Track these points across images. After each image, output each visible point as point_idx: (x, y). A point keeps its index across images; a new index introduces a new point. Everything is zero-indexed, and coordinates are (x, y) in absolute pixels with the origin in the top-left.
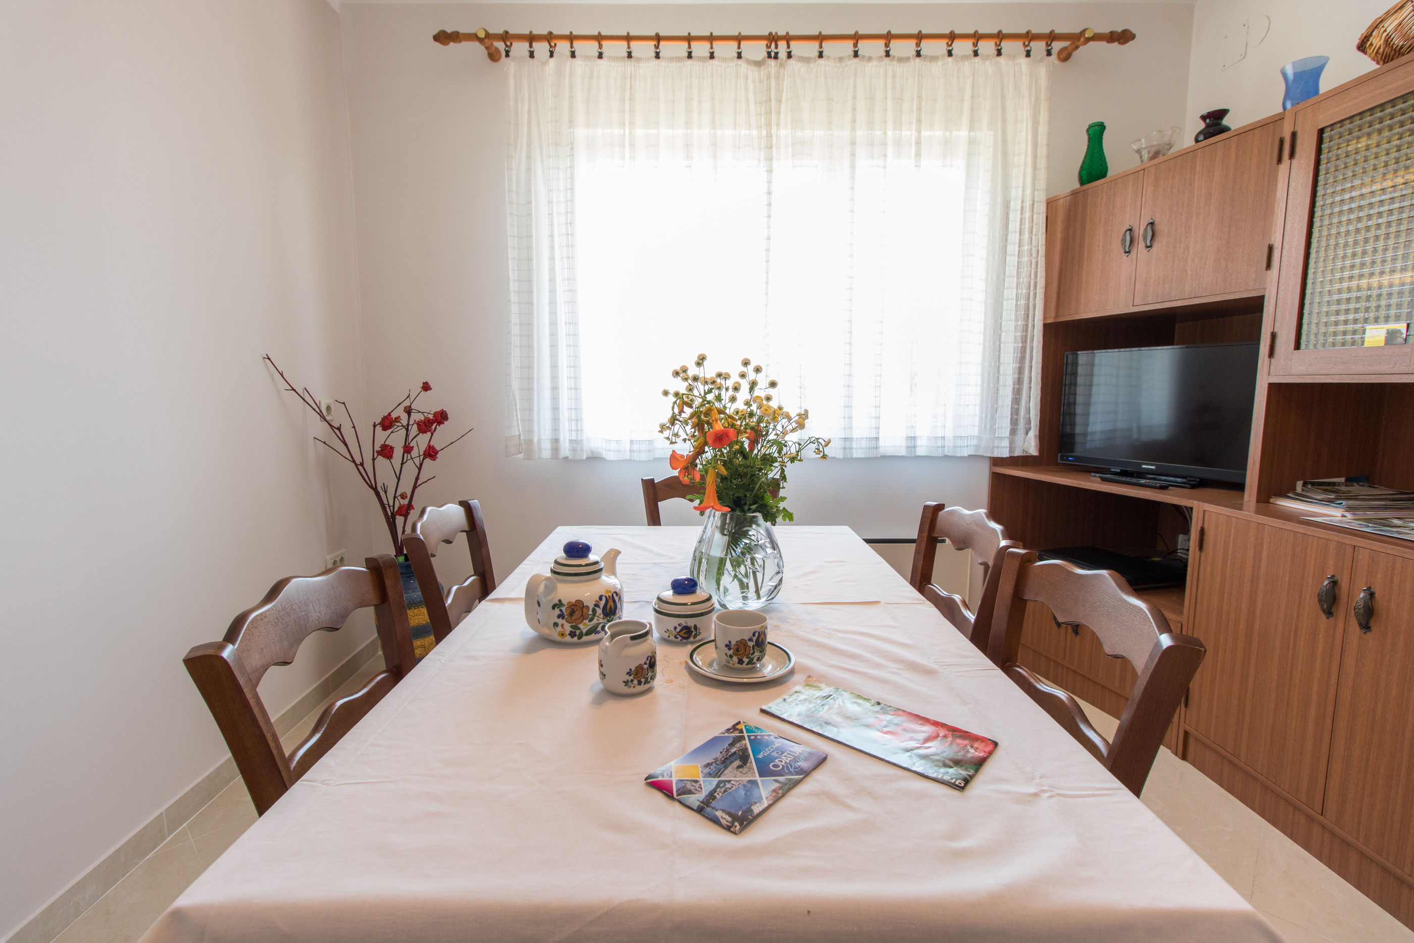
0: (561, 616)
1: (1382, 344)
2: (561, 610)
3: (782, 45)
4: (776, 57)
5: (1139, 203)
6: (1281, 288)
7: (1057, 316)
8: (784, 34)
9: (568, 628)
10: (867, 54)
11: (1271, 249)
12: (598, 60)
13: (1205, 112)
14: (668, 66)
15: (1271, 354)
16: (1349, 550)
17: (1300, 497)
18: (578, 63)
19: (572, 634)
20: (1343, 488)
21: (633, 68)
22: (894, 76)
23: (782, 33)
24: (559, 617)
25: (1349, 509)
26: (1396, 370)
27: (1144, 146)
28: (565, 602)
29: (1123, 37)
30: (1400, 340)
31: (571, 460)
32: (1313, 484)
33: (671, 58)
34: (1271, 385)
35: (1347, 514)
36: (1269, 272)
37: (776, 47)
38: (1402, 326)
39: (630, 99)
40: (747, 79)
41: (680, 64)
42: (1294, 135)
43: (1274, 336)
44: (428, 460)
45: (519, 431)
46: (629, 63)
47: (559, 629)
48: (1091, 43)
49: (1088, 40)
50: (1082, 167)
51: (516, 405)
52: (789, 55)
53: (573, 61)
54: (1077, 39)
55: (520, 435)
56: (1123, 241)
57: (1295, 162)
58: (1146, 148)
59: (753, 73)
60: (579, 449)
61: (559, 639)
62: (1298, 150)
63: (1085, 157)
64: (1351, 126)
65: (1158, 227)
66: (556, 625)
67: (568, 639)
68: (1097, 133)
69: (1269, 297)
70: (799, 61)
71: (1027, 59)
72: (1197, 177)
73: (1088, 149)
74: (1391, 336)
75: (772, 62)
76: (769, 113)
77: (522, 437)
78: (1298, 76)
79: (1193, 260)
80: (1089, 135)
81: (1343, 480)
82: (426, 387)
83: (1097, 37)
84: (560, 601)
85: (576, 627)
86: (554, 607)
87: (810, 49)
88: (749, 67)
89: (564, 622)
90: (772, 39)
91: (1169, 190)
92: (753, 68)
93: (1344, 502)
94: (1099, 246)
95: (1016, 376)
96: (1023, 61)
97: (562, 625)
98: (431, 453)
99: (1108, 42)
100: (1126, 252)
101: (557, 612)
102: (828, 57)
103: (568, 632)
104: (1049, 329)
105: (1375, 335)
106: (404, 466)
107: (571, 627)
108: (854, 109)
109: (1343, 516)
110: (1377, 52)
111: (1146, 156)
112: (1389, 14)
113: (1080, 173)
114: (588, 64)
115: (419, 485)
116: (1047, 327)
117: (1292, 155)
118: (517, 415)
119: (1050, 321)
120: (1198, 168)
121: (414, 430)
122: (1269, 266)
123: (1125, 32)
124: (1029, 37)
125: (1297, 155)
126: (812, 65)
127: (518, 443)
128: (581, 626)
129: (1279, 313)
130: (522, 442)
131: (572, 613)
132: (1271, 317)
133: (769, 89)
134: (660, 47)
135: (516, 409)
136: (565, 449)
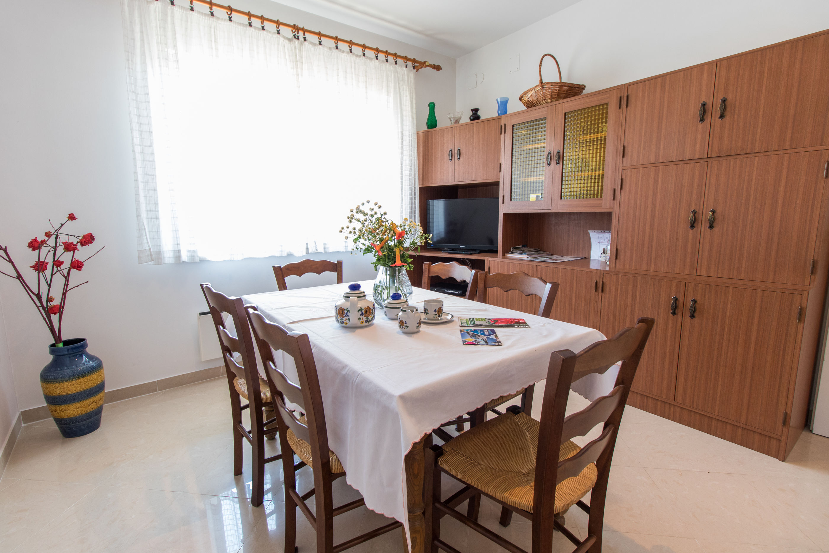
0: (362, 314)
1: (535, 200)
2: (362, 312)
3: (301, 33)
4: (298, 38)
5: (454, 140)
6: (505, 179)
7: (423, 184)
8: (302, 27)
9: (365, 319)
10: (342, 49)
11: (500, 164)
12: (191, 11)
13: (472, 108)
14: (237, 27)
15: (503, 203)
16: (535, 267)
17: (513, 253)
18: (176, 9)
19: (366, 321)
20: (521, 249)
21: (215, 23)
22: (355, 63)
23: (301, 26)
24: (361, 315)
25: (528, 255)
26: (539, 209)
27: (452, 117)
28: (363, 308)
29: (437, 68)
30: (540, 199)
31: (190, 263)
32: (515, 248)
33: (239, 23)
34: (504, 214)
35: (528, 257)
36: (500, 173)
37: (298, 33)
38: (540, 195)
39: (215, 41)
40: (285, 47)
41: (244, 28)
42: (505, 125)
43: (503, 196)
44: (73, 270)
45: (149, 246)
46: (212, 18)
47: (361, 320)
48: (428, 68)
49: (427, 66)
50: (428, 120)
51: (145, 229)
52: (305, 39)
53: (173, 7)
54: (423, 64)
55: (150, 249)
56: (449, 154)
57: (506, 134)
58: (453, 118)
59: (287, 44)
60: (196, 256)
61: (361, 325)
62: (506, 131)
63: (429, 116)
64: (525, 125)
65: (461, 151)
66: (360, 319)
67: (365, 324)
68: (432, 106)
69: (501, 181)
70: (310, 44)
71: (406, 68)
72: (474, 134)
73: (429, 113)
74: (537, 197)
75: (296, 40)
76: (297, 68)
77: (152, 250)
78: (502, 102)
79: (475, 166)
80: (429, 107)
81: (521, 246)
82: (72, 217)
83: (430, 66)
84: (361, 308)
85: (367, 318)
86: (358, 311)
87: (315, 39)
88: (285, 40)
89: (363, 317)
90: (295, 28)
91: (465, 137)
92: (287, 42)
93: (526, 253)
94: (439, 156)
95: (410, 210)
96: (405, 69)
97: (363, 318)
98: (77, 265)
99: (433, 68)
100: (450, 160)
101: (360, 313)
102: (324, 45)
103: (365, 321)
104: (422, 189)
105: (533, 197)
106: (54, 276)
107: (366, 318)
108: (338, 75)
109: (527, 257)
110: (525, 102)
111: (453, 121)
112: (528, 91)
113: (427, 123)
114: (184, 12)
115: (70, 290)
116: (420, 188)
117: (505, 132)
118: (146, 236)
119: (421, 186)
120: (474, 130)
121: (61, 249)
122: (500, 171)
123: (438, 66)
124: (406, 58)
125: (506, 132)
126: (316, 47)
127: (149, 254)
128: (369, 317)
129: (504, 188)
130: (152, 253)
131: (366, 313)
132: (502, 189)
133: (296, 55)
134: (232, 15)
135: (145, 232)
136: (185, 257)
